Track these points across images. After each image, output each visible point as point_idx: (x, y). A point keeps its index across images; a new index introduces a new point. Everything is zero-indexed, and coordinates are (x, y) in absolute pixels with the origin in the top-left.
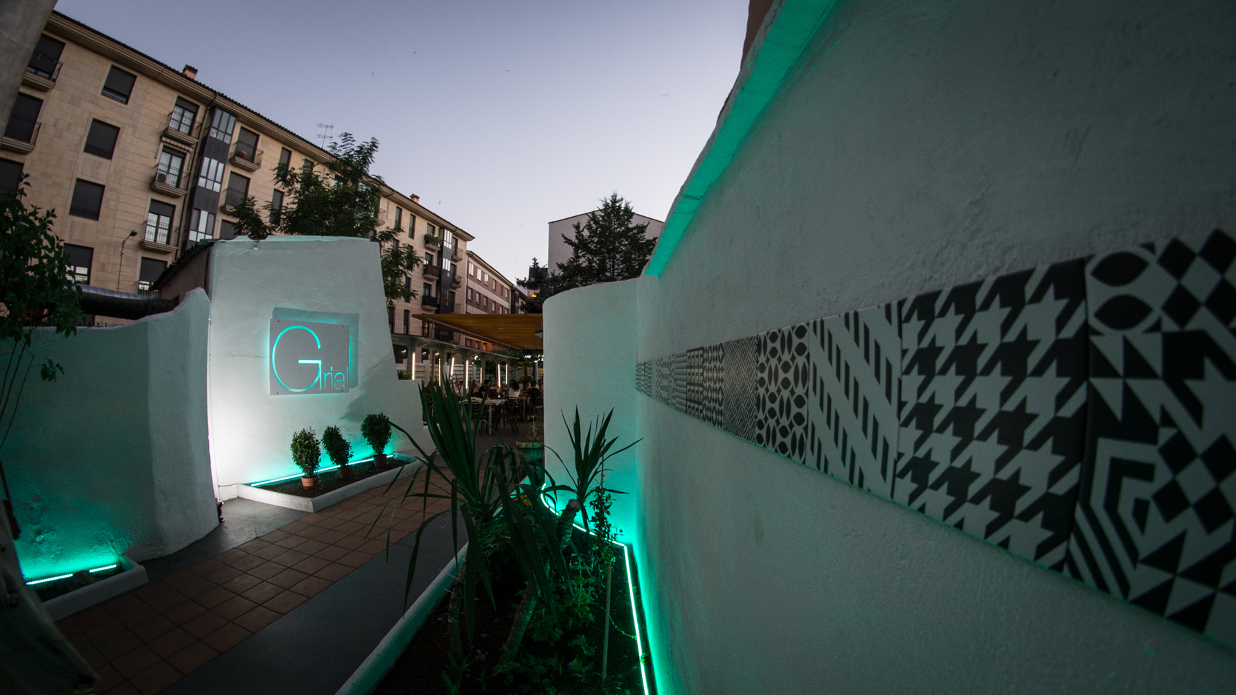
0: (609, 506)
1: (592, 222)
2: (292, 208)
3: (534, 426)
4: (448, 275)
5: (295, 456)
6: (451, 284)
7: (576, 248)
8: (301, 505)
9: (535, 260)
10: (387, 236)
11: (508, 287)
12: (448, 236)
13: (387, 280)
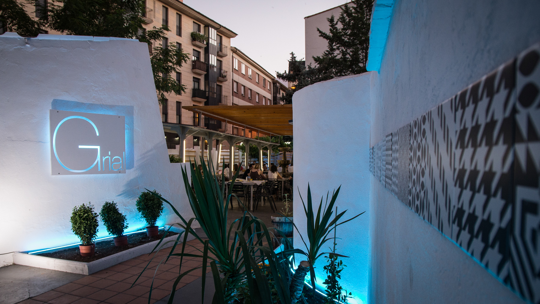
0: (340, 271)
1: (345, 15)
2: (59, 6)
3: (287, 204)
4: (215, 70)
5: (74, 227)
6: (218, 78)
7: (331, 40)
8: (77, 269)
9: (292, 54)
10: (155, 35)
11: (270, 80)
12: (213, 33)
13: (159, 76)
